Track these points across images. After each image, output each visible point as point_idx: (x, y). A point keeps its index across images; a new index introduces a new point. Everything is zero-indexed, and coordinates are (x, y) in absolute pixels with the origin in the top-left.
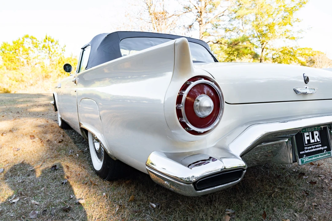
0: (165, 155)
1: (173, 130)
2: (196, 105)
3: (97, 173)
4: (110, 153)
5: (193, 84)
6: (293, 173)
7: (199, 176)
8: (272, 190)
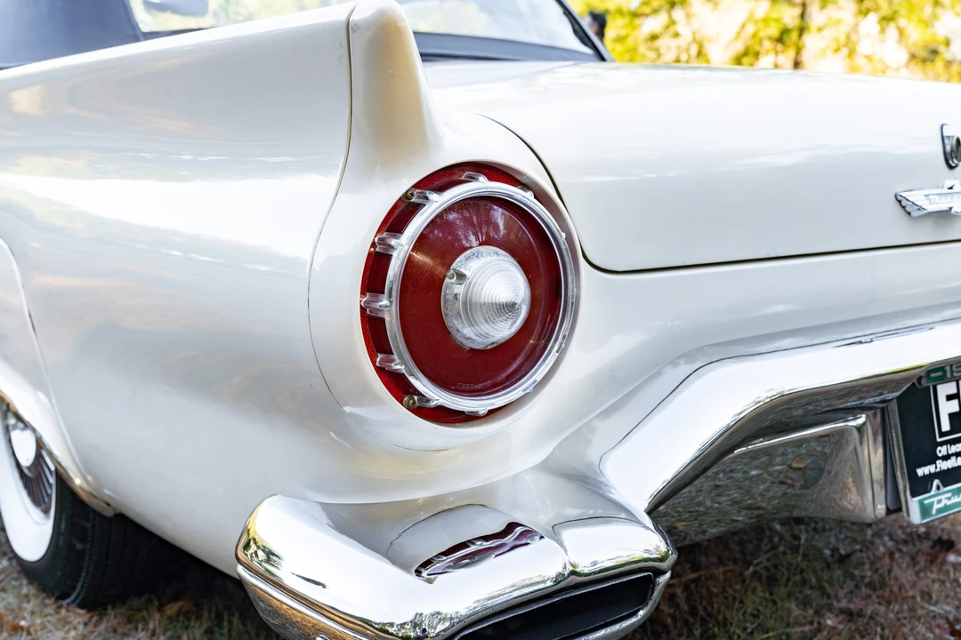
0: (325, 520)
1: (351, 406)
2: (450, 297)
3: (27, 570)
4: (85, 486)
5: (437, 202)
6: (905, 542)
7: (463, 612)
8: (811, 623)
